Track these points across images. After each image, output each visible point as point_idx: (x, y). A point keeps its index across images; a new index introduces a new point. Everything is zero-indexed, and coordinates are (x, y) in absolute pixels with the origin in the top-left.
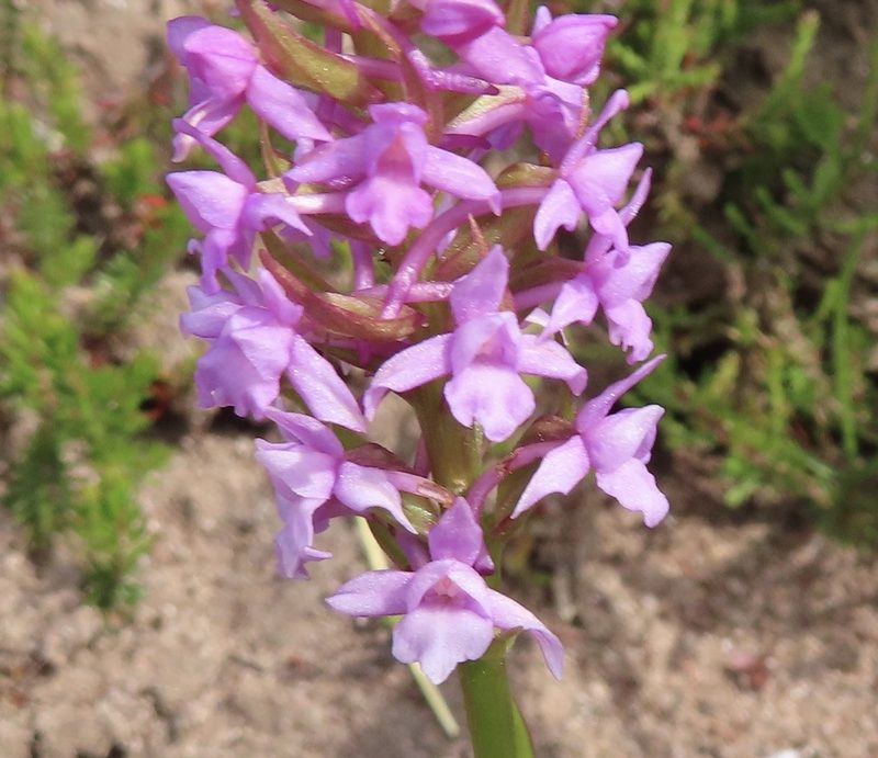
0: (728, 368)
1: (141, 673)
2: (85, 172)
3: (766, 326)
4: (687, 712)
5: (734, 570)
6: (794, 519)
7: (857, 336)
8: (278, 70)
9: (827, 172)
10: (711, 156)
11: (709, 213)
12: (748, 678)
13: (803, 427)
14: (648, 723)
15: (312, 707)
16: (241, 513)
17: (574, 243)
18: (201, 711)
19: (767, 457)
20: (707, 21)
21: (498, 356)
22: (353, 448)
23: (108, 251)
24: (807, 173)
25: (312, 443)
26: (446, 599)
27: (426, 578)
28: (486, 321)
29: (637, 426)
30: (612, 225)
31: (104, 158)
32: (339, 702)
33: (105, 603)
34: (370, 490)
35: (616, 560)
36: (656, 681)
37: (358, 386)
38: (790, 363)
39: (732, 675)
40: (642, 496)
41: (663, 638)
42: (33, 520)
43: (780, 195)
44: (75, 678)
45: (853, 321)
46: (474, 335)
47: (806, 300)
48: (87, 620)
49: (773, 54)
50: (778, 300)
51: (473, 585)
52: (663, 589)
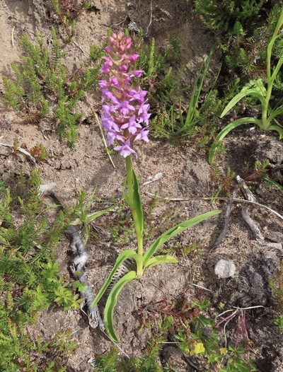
0: (156, 118)
1: (74, 157)
2: (66, 85)
3: (162, 112)
4: (147, 167)
5: (155, 148)
6: (164, 140)
7: (175, 114)
8: (114, 95)
9: (172, 90)
10: (155, 86)
11: (154, 95)
12: (156, 163)
13: (167, 127)
14: (141, 168)
15: (96, 163)
16: (87, 136)
17: (142, 114)
18: (81, 163)
19: (161, 131)
20: (156, 66)
21: (134, 125)
22: (117, 133)
23: (70, 97)
24: (169, 91)
25: (114, 133)
26: (126, 149)
27: (124, 147)
28: (133, 122)
29: (147, 132)
30: (146, 112)
31: (69, 84)
32: (99, 162)
33: (70, 147)
34: (120, 138)
35: (138, 145)
36: (143, 162)
37: (120, 128)
38: (165, 117)
39: (154, 162)
40: (146, 139)
41: (144, 157)
42: (60, 135)
43: (165, 94)
44: (66, 157)
45: (174, 112)
46: (132, 123)
47: (168, 108)
48: (68, 149)
49: (166, 71)
50: (164, 108)
51: (129, 148)
52: (145, 149)
